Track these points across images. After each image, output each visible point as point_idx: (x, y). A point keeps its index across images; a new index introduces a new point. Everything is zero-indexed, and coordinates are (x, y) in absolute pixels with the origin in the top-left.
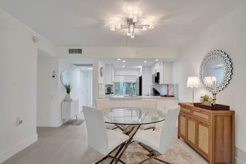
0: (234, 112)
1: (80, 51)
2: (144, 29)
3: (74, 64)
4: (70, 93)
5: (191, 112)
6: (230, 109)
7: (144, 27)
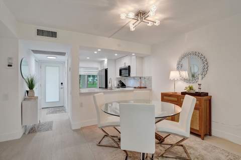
0: (211, 97)
1: (53, 34)
2: (150, 24)
3: (33, 51)
4: (34, 89)
5: (178, 100)
6: (209, 95)
7: (150, 22)
